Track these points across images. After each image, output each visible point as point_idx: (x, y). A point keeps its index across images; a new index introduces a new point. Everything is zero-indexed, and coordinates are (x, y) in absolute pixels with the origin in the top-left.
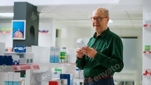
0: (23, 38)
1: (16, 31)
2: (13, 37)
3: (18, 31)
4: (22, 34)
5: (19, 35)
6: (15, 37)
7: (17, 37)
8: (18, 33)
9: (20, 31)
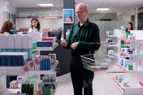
0: (72, 22)
1: (66, 17)
2: (64, 22)
3: (68, 17)
4: (71, 19)
5: (68, 20)
6: (66, 21)
7: (67, 22)
8: (68, 18)
9: (70, 17)
